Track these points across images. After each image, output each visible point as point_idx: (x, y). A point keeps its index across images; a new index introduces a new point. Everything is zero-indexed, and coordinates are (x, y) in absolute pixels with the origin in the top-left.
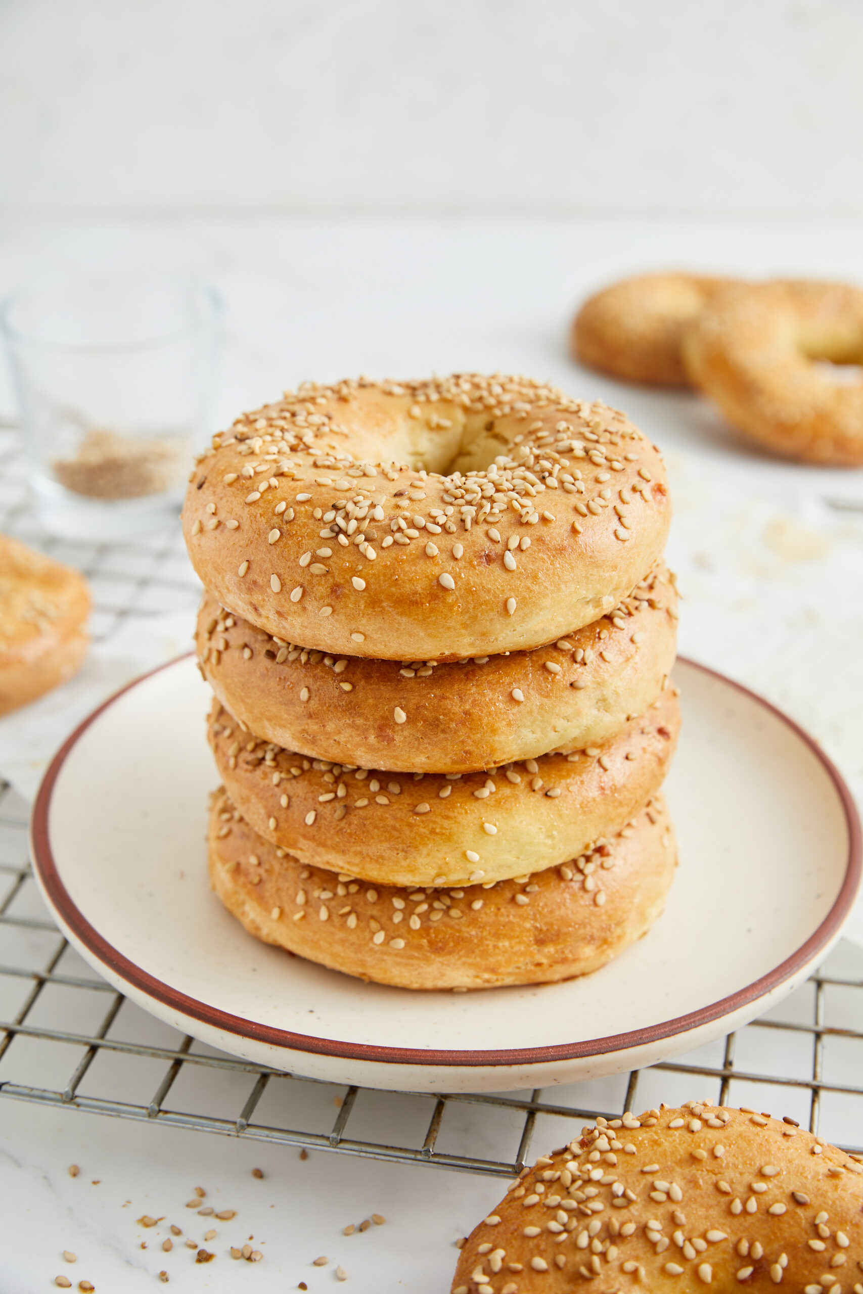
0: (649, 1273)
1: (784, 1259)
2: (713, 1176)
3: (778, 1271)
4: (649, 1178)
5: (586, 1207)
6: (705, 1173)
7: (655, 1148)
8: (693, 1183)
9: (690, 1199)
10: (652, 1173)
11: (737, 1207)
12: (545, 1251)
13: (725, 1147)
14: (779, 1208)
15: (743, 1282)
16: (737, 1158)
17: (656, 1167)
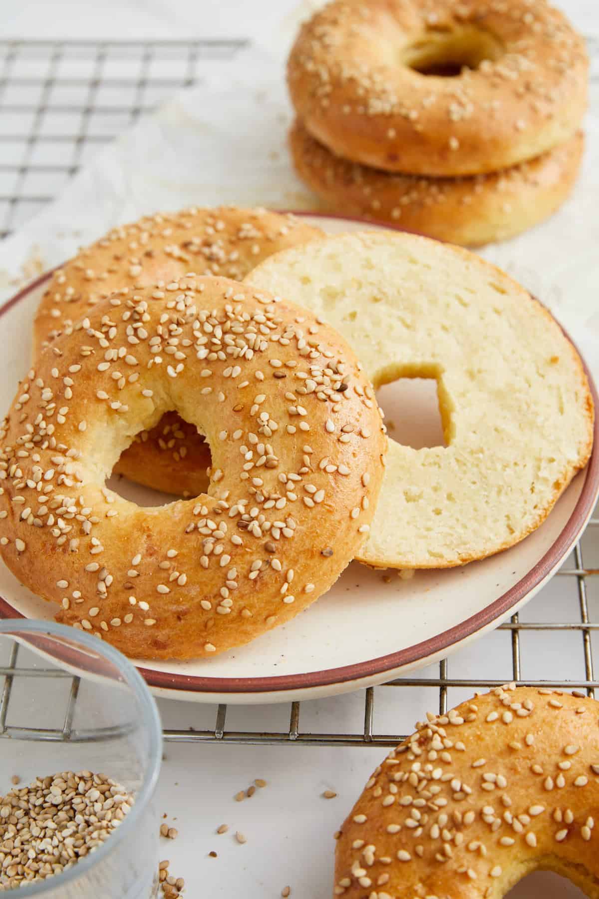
0: (488, 848)
1: (591, 822)
2: (528, 761)
3: (587, 832)
4: (479, 771)
5: (433, 803)
6: (521, 760)
7: (479, 742)
8: (513, 769)
9: (513, 784)
10: (480, 767)
11: (550, 784)
12: (406, 843)
13: (534, 734)
14: (582, 781)
15: (561, 842)
16: (544, 743)
17: (482, 761)
